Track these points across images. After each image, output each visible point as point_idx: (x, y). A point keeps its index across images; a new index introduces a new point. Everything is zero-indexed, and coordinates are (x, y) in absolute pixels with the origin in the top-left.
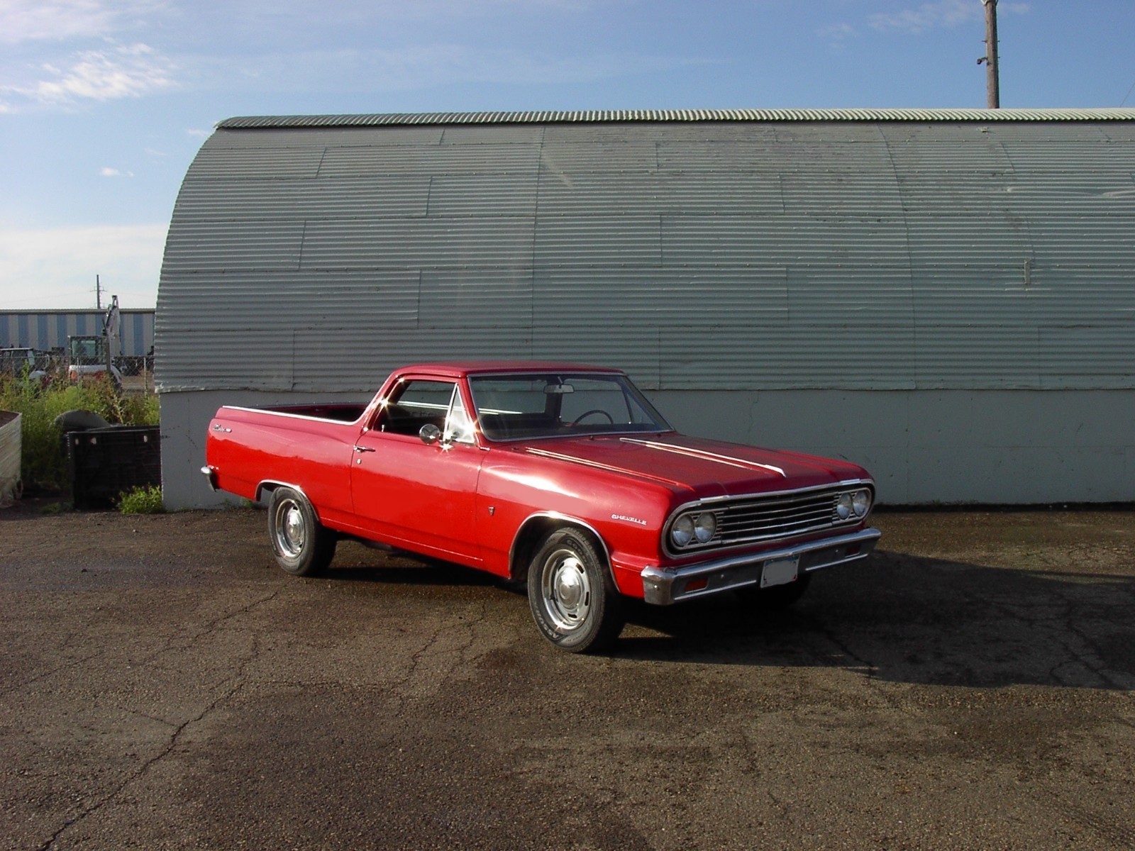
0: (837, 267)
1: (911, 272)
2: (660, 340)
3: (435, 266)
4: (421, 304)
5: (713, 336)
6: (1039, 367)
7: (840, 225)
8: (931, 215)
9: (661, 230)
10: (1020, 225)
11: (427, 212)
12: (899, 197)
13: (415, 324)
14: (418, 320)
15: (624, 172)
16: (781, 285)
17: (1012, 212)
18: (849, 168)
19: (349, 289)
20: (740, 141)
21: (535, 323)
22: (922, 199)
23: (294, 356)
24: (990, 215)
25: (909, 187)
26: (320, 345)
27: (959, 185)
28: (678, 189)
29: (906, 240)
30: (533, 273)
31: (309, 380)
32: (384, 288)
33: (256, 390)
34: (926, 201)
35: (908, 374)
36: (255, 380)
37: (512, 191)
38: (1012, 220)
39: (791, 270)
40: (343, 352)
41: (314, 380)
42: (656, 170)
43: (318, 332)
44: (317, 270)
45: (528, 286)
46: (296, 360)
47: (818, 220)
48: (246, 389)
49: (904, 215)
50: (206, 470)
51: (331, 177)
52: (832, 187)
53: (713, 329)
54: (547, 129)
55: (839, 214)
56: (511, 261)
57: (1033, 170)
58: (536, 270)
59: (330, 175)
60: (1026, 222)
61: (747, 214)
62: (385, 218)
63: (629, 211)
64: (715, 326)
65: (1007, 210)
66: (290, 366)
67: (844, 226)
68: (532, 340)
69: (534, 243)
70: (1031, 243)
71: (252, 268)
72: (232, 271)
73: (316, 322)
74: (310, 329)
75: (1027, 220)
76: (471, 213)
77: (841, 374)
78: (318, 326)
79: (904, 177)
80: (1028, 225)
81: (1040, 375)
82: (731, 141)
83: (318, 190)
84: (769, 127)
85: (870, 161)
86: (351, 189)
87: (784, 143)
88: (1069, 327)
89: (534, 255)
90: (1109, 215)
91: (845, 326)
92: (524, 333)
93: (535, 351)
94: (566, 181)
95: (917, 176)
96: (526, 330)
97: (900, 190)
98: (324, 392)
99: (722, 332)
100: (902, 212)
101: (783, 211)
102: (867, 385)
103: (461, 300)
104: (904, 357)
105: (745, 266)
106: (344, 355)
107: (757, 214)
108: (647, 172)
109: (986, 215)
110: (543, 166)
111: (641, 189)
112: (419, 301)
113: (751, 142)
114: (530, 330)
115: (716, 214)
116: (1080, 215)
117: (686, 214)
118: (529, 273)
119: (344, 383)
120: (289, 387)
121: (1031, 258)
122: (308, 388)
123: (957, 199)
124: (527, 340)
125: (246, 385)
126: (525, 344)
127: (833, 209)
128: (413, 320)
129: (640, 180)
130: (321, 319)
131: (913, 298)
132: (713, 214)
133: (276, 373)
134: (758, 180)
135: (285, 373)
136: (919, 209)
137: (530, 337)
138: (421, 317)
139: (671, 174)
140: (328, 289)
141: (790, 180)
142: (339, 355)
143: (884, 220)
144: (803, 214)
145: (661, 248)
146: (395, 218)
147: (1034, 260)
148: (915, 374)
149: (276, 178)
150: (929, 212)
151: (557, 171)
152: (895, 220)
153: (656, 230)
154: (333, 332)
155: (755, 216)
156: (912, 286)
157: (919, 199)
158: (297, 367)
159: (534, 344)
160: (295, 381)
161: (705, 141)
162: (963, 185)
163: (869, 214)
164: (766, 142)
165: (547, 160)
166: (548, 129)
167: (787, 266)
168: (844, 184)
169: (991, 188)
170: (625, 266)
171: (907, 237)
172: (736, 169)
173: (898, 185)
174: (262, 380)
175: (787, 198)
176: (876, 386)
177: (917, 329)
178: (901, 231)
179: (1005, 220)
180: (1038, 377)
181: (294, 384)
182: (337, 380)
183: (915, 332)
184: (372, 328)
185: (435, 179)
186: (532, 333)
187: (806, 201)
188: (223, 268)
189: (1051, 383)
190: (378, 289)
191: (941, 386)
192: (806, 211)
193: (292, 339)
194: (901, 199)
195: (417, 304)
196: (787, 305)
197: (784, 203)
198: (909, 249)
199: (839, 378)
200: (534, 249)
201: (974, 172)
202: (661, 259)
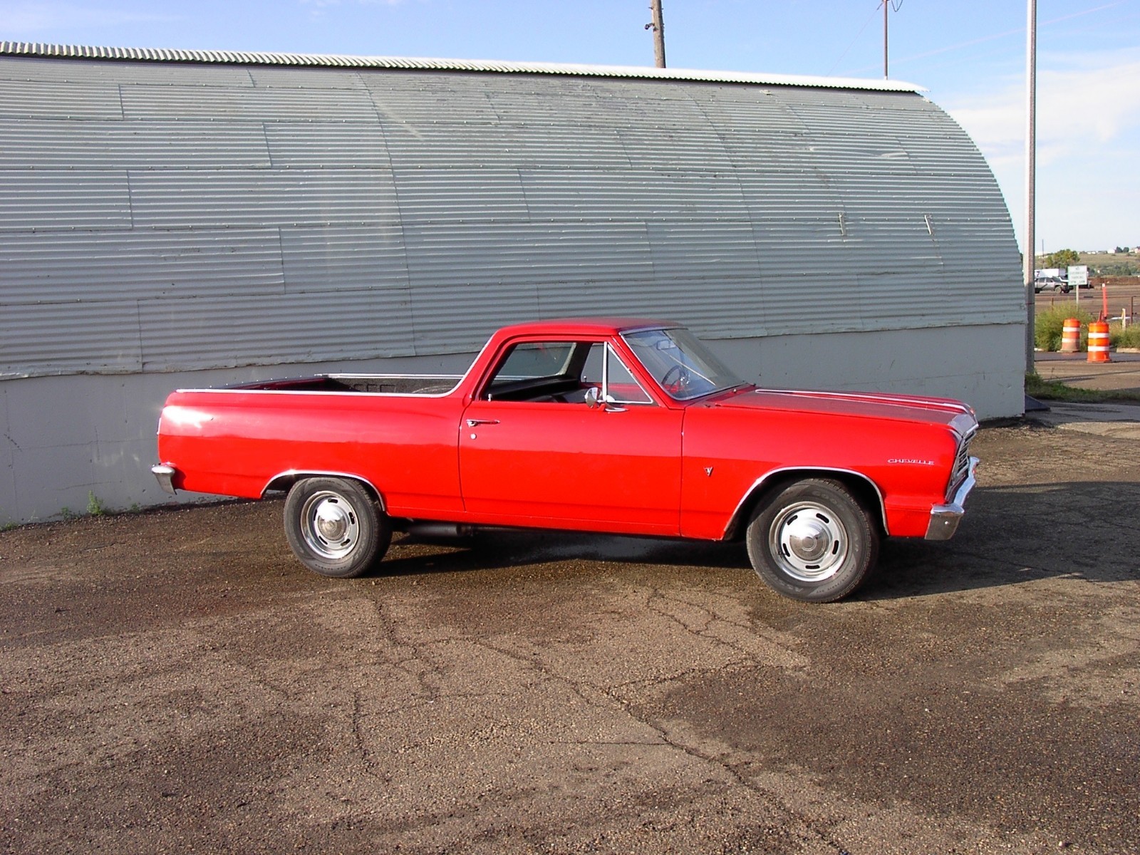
0: (688, 221)
1: (752, 226)
2: (538, 297)
3: (295, 223)
4: (286, 266)
5: (588, 292)
6: (860, 311)
7: (683, 181)
8: (757, 171)
9: (522, 184)
10: (829, 182)
11: (271, 162)
12: (725, 154)
13: (282, 289)
14: (285, 284)
15: (467, 123)
16: (643, 239)
17: (820, 170)
18: (674, 125)
19: (199, 250)
20: (564, 95)
21: (412, 283)
22: (746, 156)
23: (140, 331)
24: (804, 172)
25: (731, 145)
26: (173, 317)
27: (771, 144)
28: (526, 142)
29: (741, 195)
30: (403, 230)
31: (161, 359)
32: (239, 249)
33: (96, 374)
34: (749, 159)
35: (759, 322)
36: (92, 362)
37: (359, 140)
38: (821, 177)
39: (649, 224)
40: (201, 324)
41: (167, 358)
42: (498, 121)
43: (168, 301)
44: (156, 229)
45: (400, 244)
46: (144, 335)
47: (663, 175)
48: (82, 373)
49: (735, 171)
50: (165, 469)
51: (142, 120)
52: (665, 143)
53: (588, 285)
54: (362, 74)
55: (680, 170)
56: (378, 217)
57: (825, 132)
58: (405, 227)
59: (140, 117)
60: (832, 180)
61: (599, 168)
62: (224, 168)
63: (486, 164)
64: (588, 281)
65: (815, 168)
66: (138, 343)
67: (687, 181)
68: (411, 302)
69: (397, 197)
70: (841, 198)
71: (73, 226)
72: (45, 231)
73: (164, 290)
74: (158, 298)
75: (834, 177)
76: (321, 165)
77: (704, 325)
78: (166, 294)
79: (724, 134)
80: (834, 182)
81: (861, 318)
82: (557, 95)
83: (131, 134)
84: (581, 82)
85: (690, 118)
86: (173, 134)
87: (604, 98)
88: (879, 274)
89: (399, 210)
90: (893, 174)
91: (703, 278)
92: (403, 295)
93: (415, 313)
94: (413, 131)
95: (734, 135)
96: (403, 291)
97: (724, 147)
98: (180, 371)
99: (595, 287)
100: (731, 168)
101: (630, 166)
102: (726, 334)
103: (332, 260)
104: (755, 306)
105: (608, 221)
106: (204, 327)
107: (607, 169)
108: (490, 123)
109: (800, 172)
110: (383, 114)
111: (491, 141)
112: (282, 263)
113: (574, 96)
114: (408, 291)
115: (570, 168)
116: (872, 174)
117: (541, 168)
118: (397, 230)
119: (204, 360)
120: (139, 368)
121: (843, 212)
122: (162, 367)
123: (773, 157)
124: (405, 302)
125: (82, 369)
126: (403, 306)
127: (673, 164)
128: (280, 285)
129: (488, 132)
130: (170, 286)
131: (756, 250)
132: (566, 168)
133: (121, 352)
134: (597, 134)
135: (133, 352)
136: (745, 166)
137: (408, 298)
138: (289, 281)
139: (514, 126)
140: (173, 251)
141: (627, 135)
142: (197, 328)
143: (720, 176)
144: (648, 169)
145: (526, 202)
146: (236, 168)
147: (845, 214)
148: (765, 322)
149: (71, 118)
150: (755, 169)
151: (400, 120)
152: (729, 176)
153: (517, 184)
154: (186, 301)
155: (606, 171)
156: (754, 238)
157: (743, 156)
158: (145, 343)
159: (414, 305)
160: (145, 360)
161: (532, 94)
162: (774, 144)
163: (706, 170)
164: (588, 97)
165: (383, 107)
166: (365, 75)
167: (645, 221)
168: (675, 141)
169: (797, 147)
170: (494, 222)
171: (742, 192)
172: (574, 123)
173: (722, 143)
174: (103, 361)
175: (630, 154)
176: (734, 334)
177: (764, 279)
178: (735, 187)
179: (817, 177)
180: (860, 321)
181: (144, 364)
182: (194, 356)
183: (761, 282)
184: (232, 295)
185: (268, 126)
186: (410, 294)
187: (648, 156)
188: (33, 227)
189: (871, 325)
190: (233, 250)
191: (787, 331)
192: (651, 167)
193: (135, 311)
194: (728, 156)
195: (281, 266)
196: (651, 259)
197: (629, 158)
198: (746, 203)
199: (702, 328)
200: (398, 204)
201: (778, 132)
202: (528, 214)
